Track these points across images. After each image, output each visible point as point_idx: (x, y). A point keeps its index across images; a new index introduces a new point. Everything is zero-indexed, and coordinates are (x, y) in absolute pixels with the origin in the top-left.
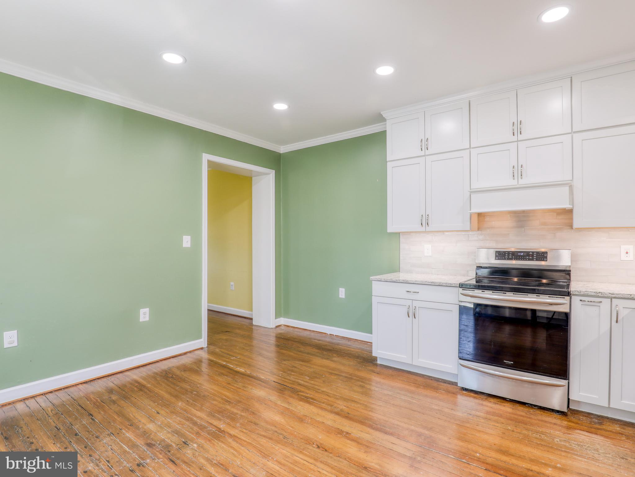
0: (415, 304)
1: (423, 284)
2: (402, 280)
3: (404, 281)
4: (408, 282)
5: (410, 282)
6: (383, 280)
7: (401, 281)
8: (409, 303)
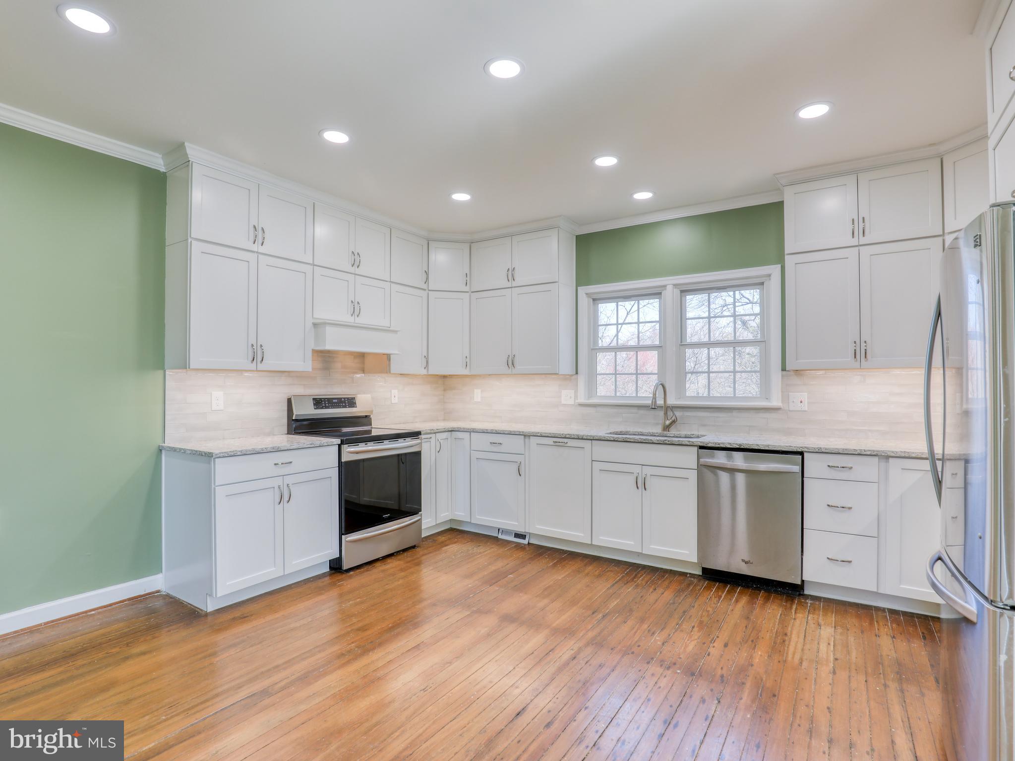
0: (289, 480)
1: (300, 447)
2: (271, 448)
3: (273, 448)
4: (279, 449)
5: (282, 449)
6: (239, 453)
7: (269, 450)
8: (278, 482)
